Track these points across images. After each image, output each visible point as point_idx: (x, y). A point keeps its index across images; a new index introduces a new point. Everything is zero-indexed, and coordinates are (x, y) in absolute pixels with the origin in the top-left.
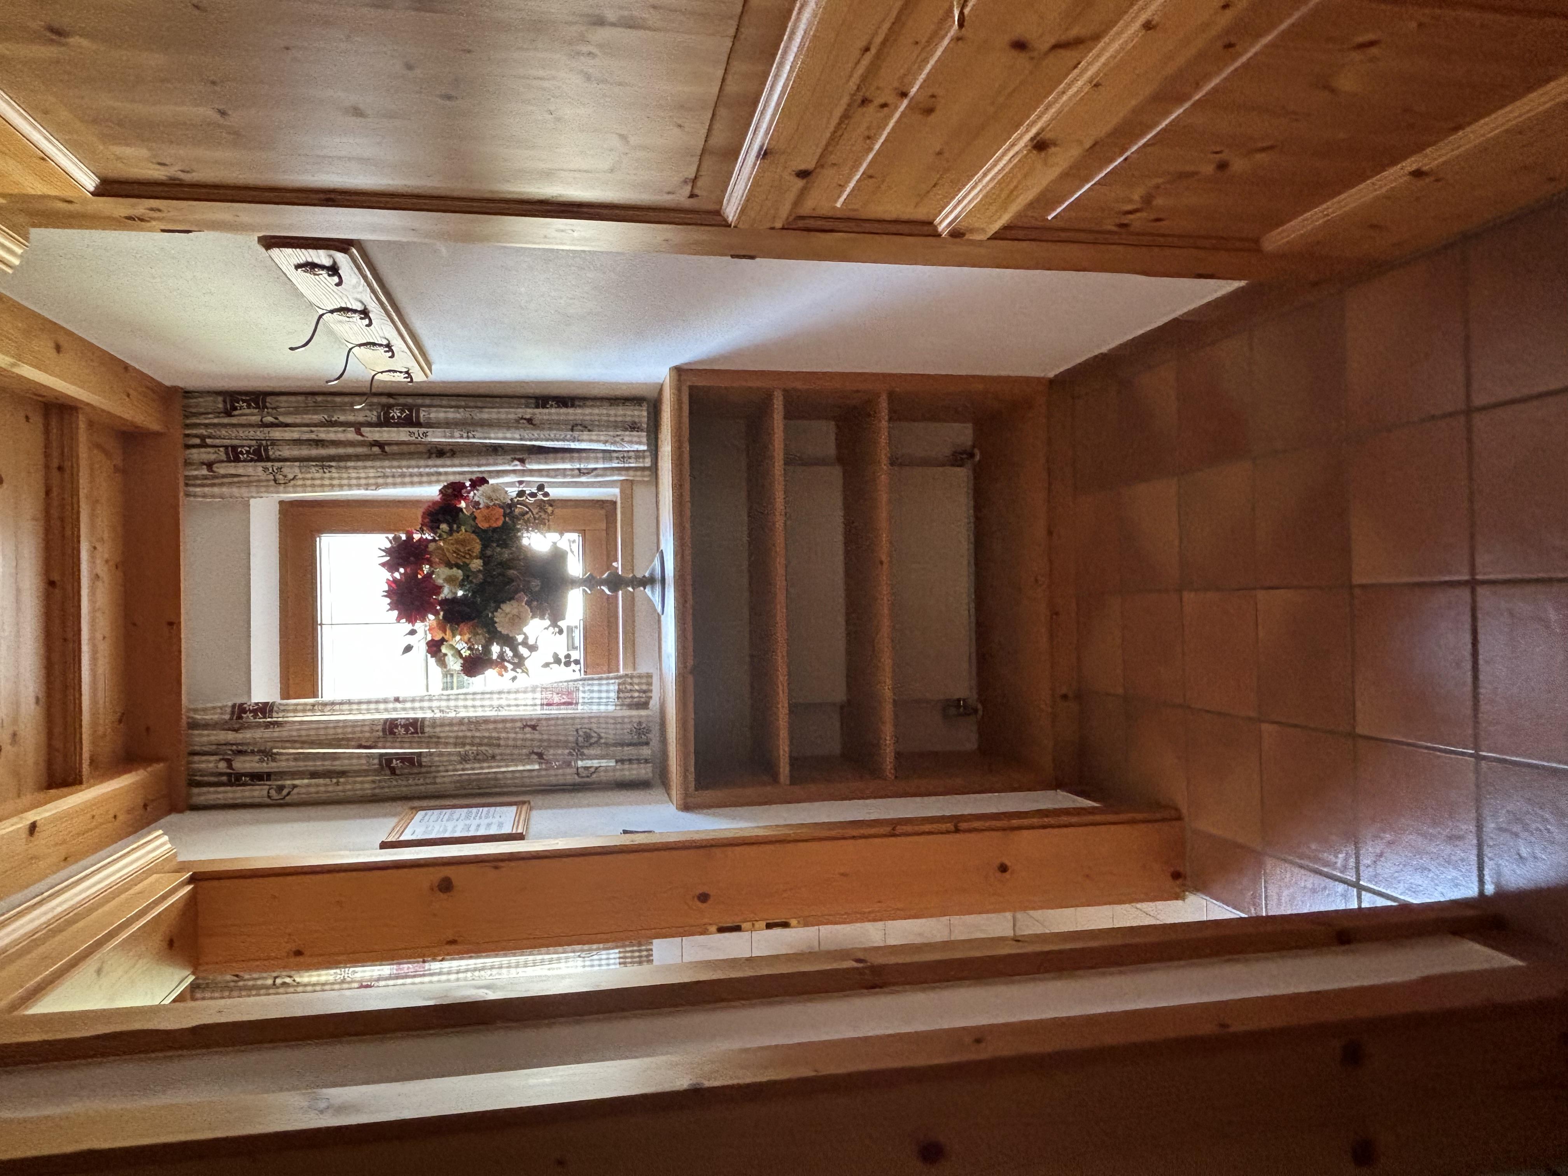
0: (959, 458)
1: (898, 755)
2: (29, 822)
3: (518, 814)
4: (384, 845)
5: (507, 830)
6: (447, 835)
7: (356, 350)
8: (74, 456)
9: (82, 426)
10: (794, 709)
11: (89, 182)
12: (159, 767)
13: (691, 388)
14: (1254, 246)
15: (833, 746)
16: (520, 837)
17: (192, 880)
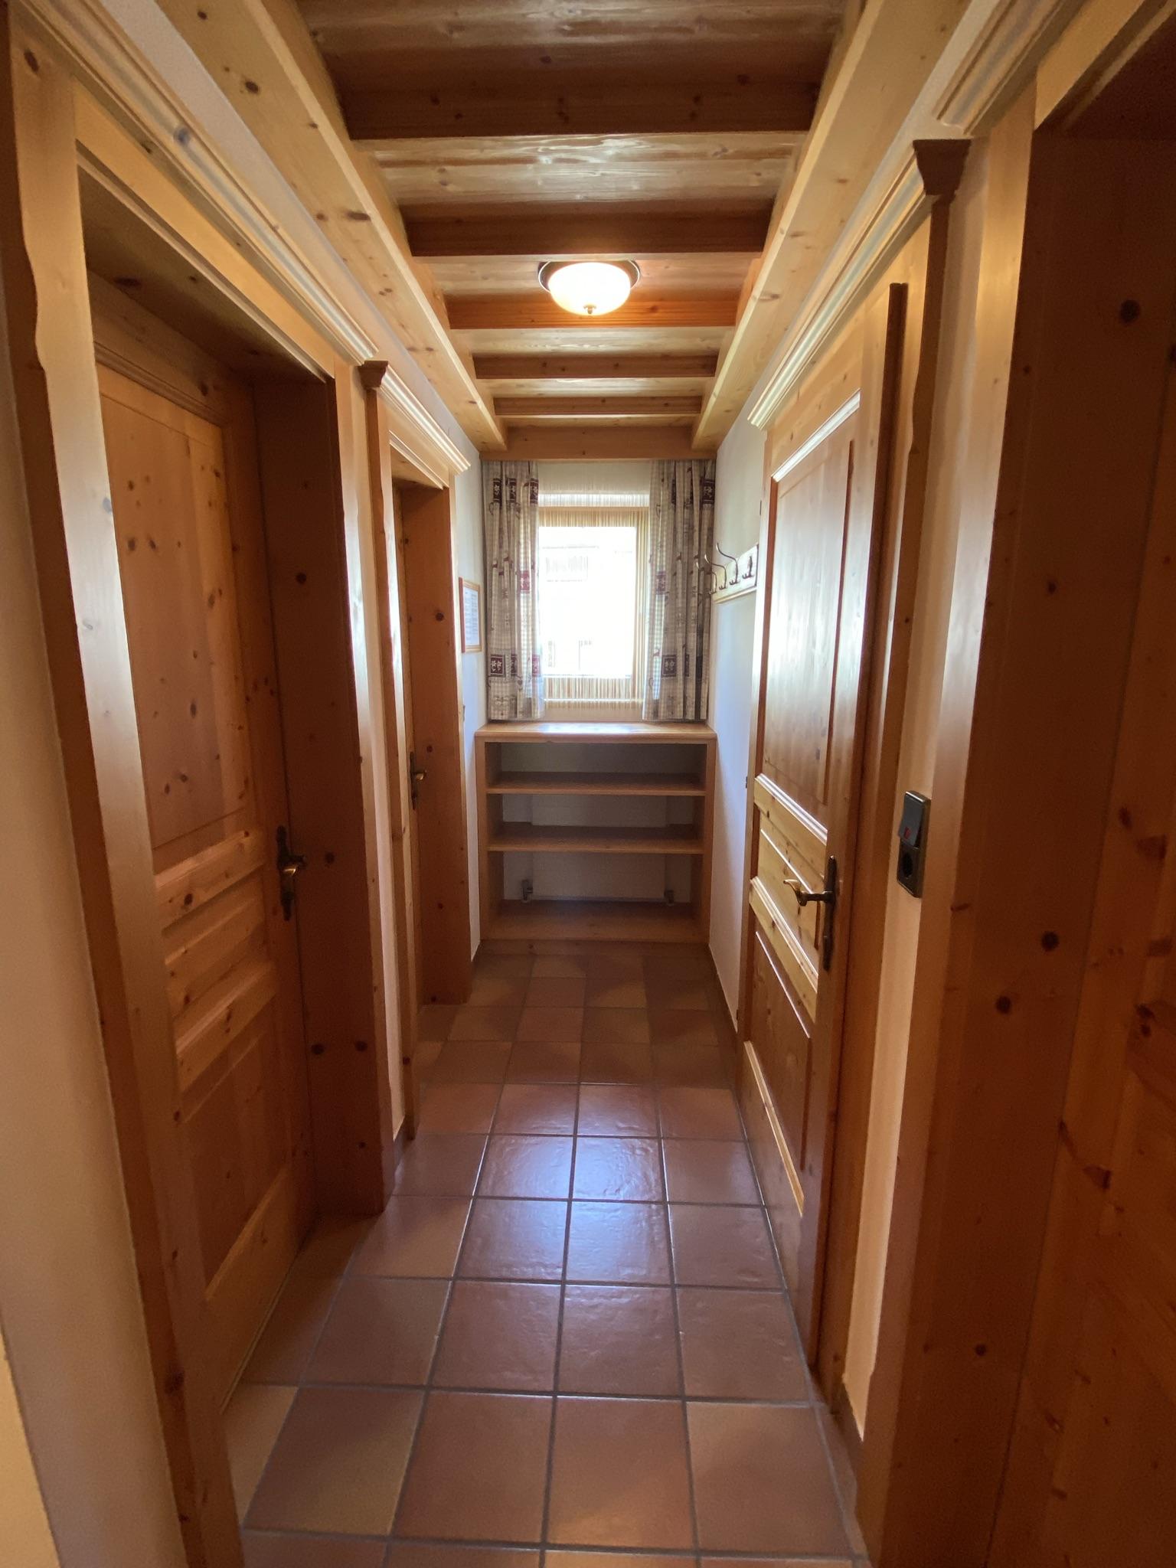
0: (669, 893)
1: (501, 853)
2: (477, 401)
3: (475, 647)
4: (460, 580)
5: (467, 643)
6: (465, 612)
7: (734, 563)
8: (673, 412)
9: (694, 415)
10: (530, 796)
11: (778, 476)
12: (504, 447)
13: (705, 746)
14: (748, 1038)
15: (508, 816)
16: (463, 651)
17: (445, 487)
